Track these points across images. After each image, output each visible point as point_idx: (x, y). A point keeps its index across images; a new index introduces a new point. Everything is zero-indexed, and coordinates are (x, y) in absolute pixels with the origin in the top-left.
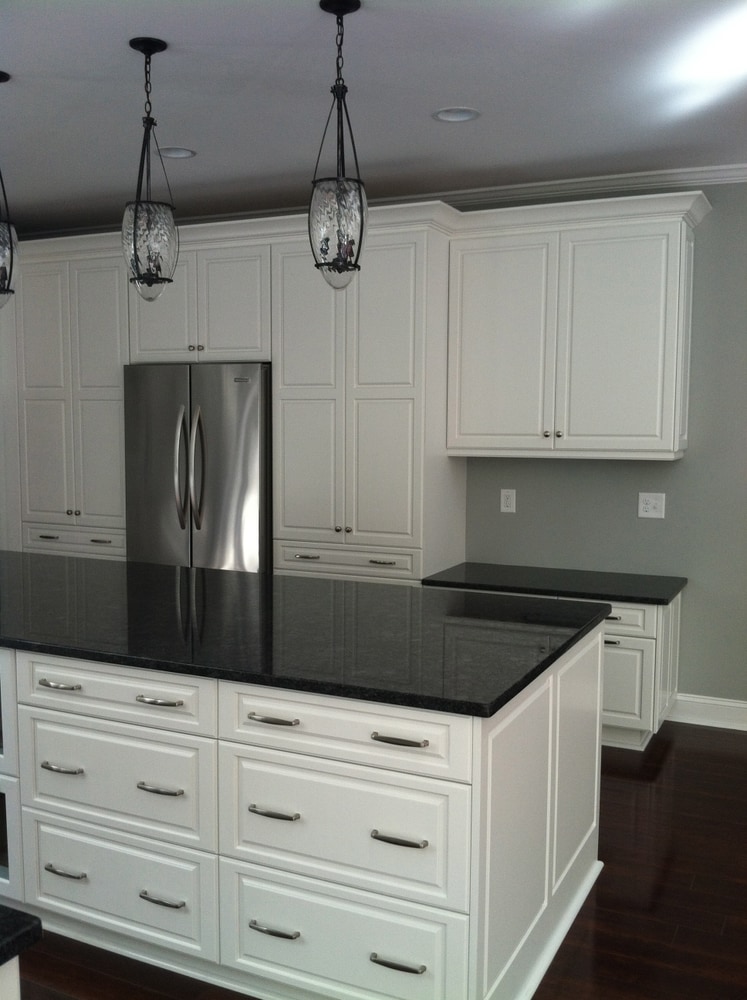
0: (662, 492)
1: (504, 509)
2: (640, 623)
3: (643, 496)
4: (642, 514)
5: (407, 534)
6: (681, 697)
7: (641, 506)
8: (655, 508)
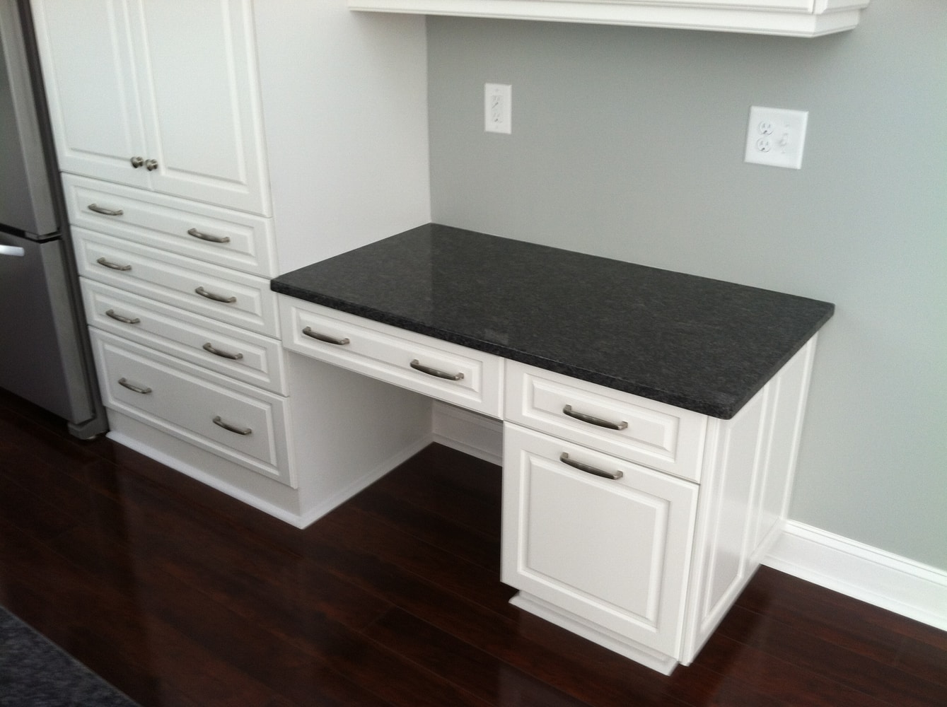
0: (800, 107)
1: (490, 126)
2: (668, 443)
3: (759, 114)
4: (753, 155)
5: (239, 183)
6: (795, 528)
7: (754, 135)
8: (781, 143)
